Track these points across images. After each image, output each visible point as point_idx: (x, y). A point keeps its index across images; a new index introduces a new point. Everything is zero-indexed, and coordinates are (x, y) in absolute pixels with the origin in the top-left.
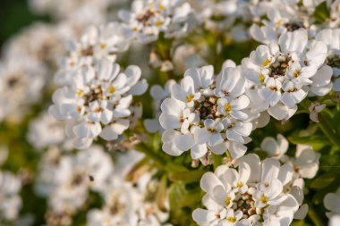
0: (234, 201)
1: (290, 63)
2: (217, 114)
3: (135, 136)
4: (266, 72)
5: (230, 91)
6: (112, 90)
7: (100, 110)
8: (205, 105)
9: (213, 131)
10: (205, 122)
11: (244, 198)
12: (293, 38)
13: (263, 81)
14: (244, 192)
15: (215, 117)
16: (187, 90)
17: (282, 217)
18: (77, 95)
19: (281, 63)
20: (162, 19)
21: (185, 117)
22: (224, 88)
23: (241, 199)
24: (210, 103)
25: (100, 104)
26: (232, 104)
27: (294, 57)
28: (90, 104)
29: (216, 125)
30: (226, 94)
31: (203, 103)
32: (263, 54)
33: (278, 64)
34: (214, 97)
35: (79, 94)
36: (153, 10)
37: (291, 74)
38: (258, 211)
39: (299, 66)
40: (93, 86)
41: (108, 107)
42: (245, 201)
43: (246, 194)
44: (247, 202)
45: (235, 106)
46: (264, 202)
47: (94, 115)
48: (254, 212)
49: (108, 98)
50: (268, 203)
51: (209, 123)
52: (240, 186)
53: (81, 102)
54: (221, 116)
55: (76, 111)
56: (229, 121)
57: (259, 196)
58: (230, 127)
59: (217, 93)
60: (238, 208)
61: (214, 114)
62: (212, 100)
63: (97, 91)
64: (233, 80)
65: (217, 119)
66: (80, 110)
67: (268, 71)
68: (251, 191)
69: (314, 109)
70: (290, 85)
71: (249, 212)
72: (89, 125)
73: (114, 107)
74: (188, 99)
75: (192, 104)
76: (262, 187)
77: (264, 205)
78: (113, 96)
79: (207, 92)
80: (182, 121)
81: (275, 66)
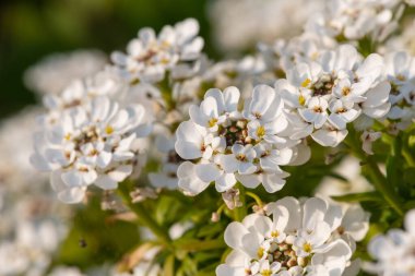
0: (269, 253)
1: (336, 82)
2: (247, 139)
3: (138, 191)
4: (307, 93)
5: (262, 114)
6: (110, 131)
7: (95, 153)
8: (232, 130)
9: (243, 159)
10: (232, 148)
11: (281, 248)
12: (338, 55)
13: (303, 103)
14: (280, 241)
15: (245, 144)
16: (208, 113)
17: (330, 269)
18: (64, 140)
19: (325, 83)
20: (168, 56)
21: (206, 143)
22: (255, 110)
23: (278, 250)
24: (238, 128)
25: (95, 146)
26: (266, 128)
27: (342, 75)
28: (82, 148)
29: (247, 151)
30: (258, 117)
31: (229, 128)
32: (301, 75)
33: (320, 85)
34: (243, 120)
35: (68, 138)
36: (155, 49)
37: (339, 92)
38: (300, 261)
39: (349, 82)
40: (85, 129)
41: (106, 149)
42: (283, 252)
43: (284, 243)
44: (285, 254)
45: (270, 131)
46: (307, 251)
47: (88, 159)
48: (295, 263)
49: (105, 139)
50: (313, 251)
51: (238, 149)
52: (276, 235)
53: (70, 147)
54: (253, 142)
55: (64, 157)
56: (262, 148)
57: (300, 244)
58: (263, 156)
59: (246, 115)
60: (274, 260)
61: (243, 140)
62: (240, 124)
63: (90, 134)
64: (265, 101)
65: (248, 146)
66: (68, 156)
67: (310, 91)
68: (290, 239)
69: (368, 137)
70: (339, 105)
71: (289, 264)
72: (82, 173)
73: (113, 151)
74: (210, 124)
75: (215, 128)
76: (304, 234)
77: (308, 254)
78: (111, 137)
79: (233, 115)
80: (203, 149)
81: (318, 86)
